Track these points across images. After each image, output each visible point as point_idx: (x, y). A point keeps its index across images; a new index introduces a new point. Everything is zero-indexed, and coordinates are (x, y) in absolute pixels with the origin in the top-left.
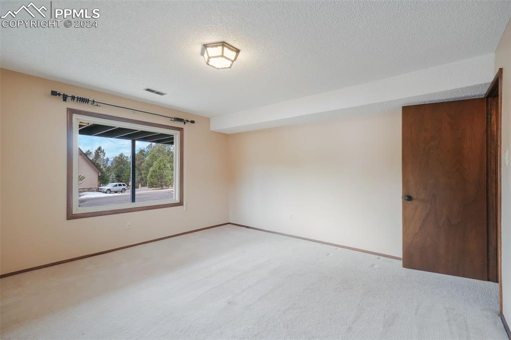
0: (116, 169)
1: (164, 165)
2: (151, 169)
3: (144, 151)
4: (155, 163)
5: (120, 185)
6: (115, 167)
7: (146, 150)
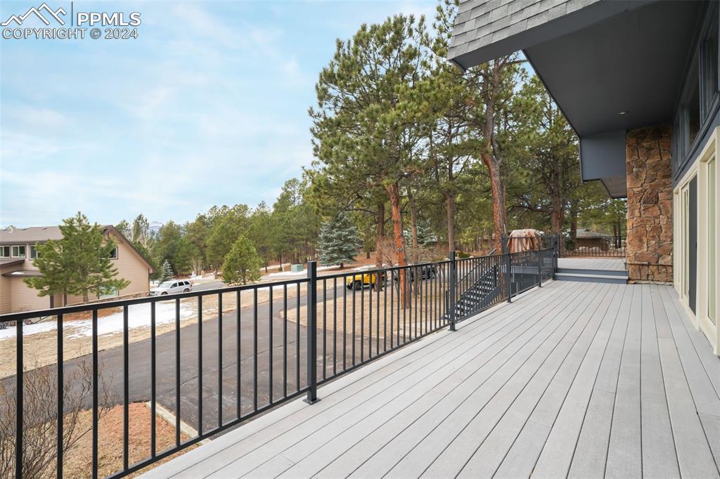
0: (165, 246)
1: (248, 249)
2: (228, 256)
3: (204, 217)
4: (234, 246)
5: (181, 284)
6: (163, 242)
7: (207, 216)
